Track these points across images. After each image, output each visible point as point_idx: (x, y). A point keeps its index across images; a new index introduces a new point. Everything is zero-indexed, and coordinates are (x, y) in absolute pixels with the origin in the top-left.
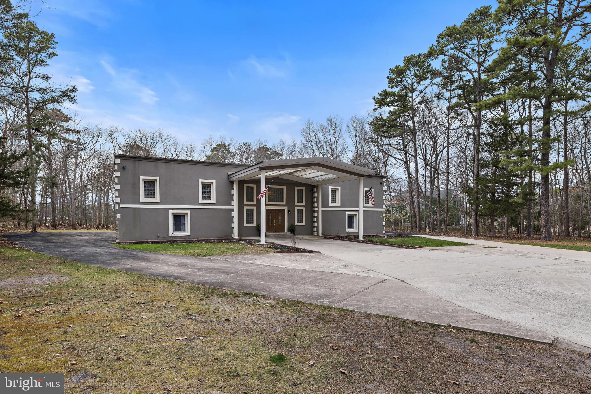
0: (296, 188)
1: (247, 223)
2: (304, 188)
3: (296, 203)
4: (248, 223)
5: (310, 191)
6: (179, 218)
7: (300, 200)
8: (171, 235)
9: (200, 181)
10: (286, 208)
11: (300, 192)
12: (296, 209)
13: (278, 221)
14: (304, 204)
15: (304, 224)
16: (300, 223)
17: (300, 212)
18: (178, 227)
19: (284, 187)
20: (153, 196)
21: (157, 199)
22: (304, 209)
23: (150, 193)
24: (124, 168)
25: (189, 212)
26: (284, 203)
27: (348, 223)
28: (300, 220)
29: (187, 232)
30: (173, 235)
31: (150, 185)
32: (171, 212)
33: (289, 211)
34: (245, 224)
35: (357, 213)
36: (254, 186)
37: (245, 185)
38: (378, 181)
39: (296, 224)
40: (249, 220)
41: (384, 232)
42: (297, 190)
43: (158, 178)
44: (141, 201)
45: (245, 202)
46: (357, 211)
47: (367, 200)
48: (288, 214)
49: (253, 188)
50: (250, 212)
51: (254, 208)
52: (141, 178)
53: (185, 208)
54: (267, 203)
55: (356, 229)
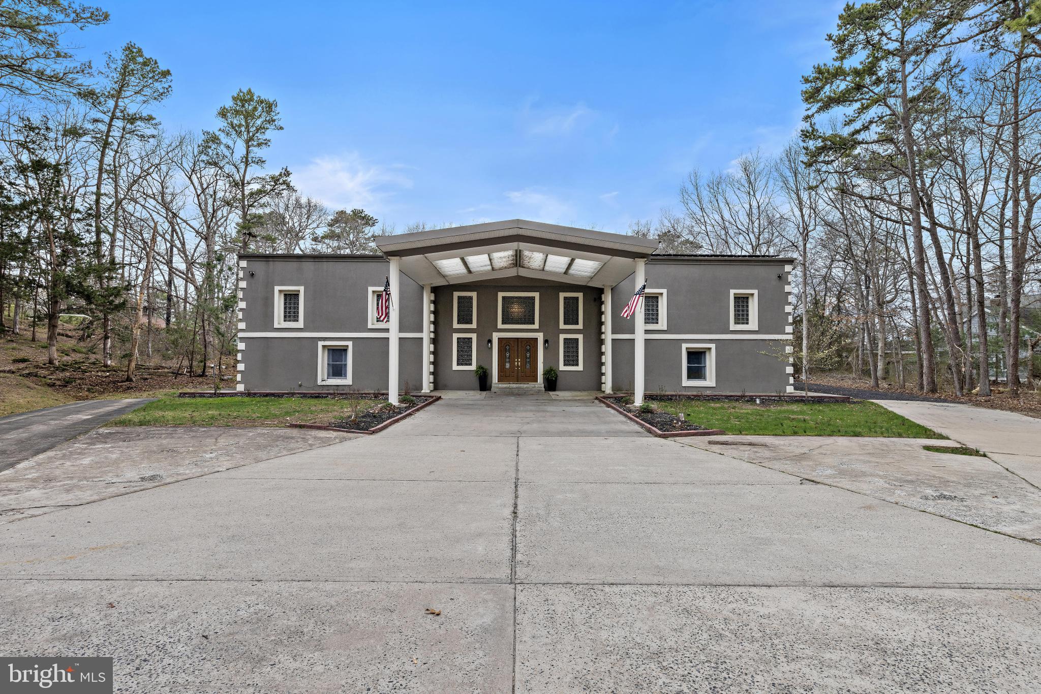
0: (562, 295)
1: (458, 364)
2: (580, 295)
3: (562, 326)
4: (462, 365)
5: (595, 300)
7: (571, 318)
8: (319, 382)
9: (371, 289)
10: (540, 337)
11: (571, 304)
12: (562, 337)
13: (524, 363)
14: (580, 326)
15: (580, 368)
16: (573, 365)
17: (571, 345)
18: (337, 370)
19: (536, 295)
20: (296, 319)
21: (300, 324)
22: (580, 337)
23: (291, 314)
24: (253, 275)
25: (350, 344)
26: (536, 326)
27: (689, 368)
28: (571, 359)
29: (348, 380)
30: (324, 383)
31: (291, 298)
32: (321, 344)
33: (546, 341)
34: (455, 367)
35: (713, 346)
36: (474, 295)
37: (456, 294)
38: (771, 272)
39: (562, 368)
40: (464, 359)
41: (790, 389)
42: (565, 298)
43: (302, 289)
44: (276, 326)
45: (456, 325)
46: (711, 341)
47: (742, 316)
48: (545, 348)
49: (471, 298)
50: (465, 344)
51: (474, 336)
52: (277, 288)
53: (343, 337)
54: (500, 325)
55: (710, 381)
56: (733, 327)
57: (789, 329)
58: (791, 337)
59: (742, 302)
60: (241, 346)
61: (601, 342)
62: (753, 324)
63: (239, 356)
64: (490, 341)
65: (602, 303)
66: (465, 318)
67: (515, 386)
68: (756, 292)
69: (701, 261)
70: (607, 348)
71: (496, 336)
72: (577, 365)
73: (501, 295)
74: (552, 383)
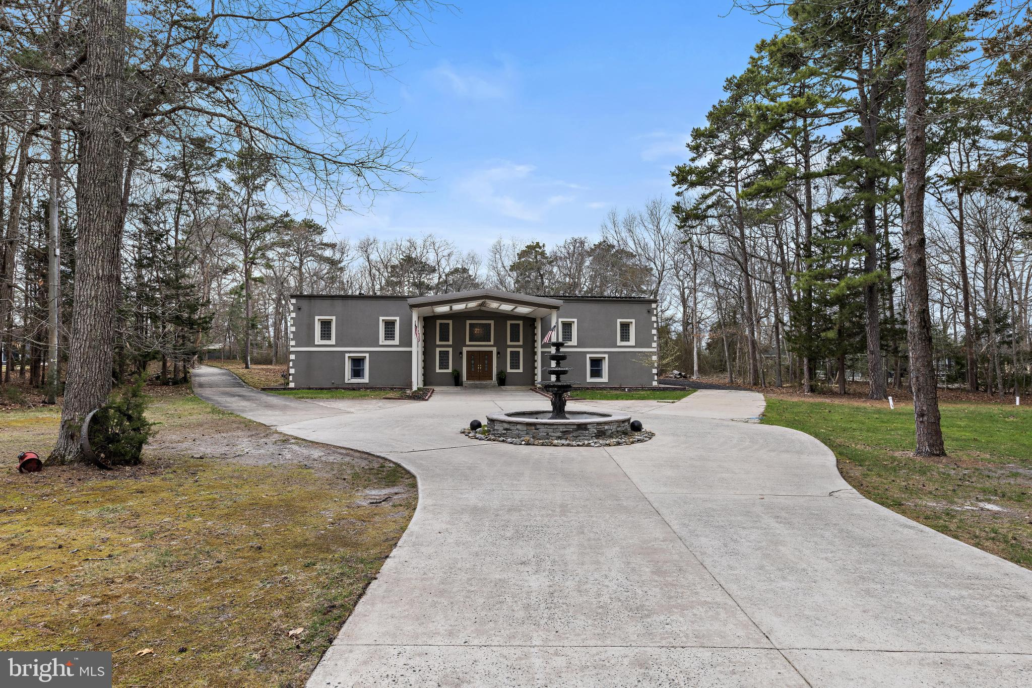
0: (509, 323)
1: (440, 369)
2: (521, 322)
3: (509, 343)
4: (442, 369)
5: (530, 326)
6: (357, 363)
7: (515, 338)
8: (346, 381)
9: (381, 318)
10: (494, 350)
11: (515, 328)
12: (509, 350)
13: (483, 367)
14: (521, 343)
15: (521, 370)
16: (516, 369)
17: (515, 355)
18: (357, 373)
19: (492, 322)
20: (329, 338)
21: (333, 341)
22: (521, 350)
23: (326, 335)
24: (300, 309)
25: (367, 355)
26: (492, 343)
27: (592, 371)
28: (515, 365)
29: (366, 380)
30: (350, 382)
31: (326, 325)
32: (347, 355)
33: (498, 353)
34: (438, 370)
35: (606, 356)
36: (450, 322)
37: (438, 322)
38: (643, 308)
39: (509, 370)
40: (444, 365)
41: (655, 384)
42: (511, 325)
43: (334, 318)
44: (316, 343)
45: (438, 343)
46: (605, 353)
47: (625, 336)
48: (498, 358)
49: (448, 324)
50: (444, 356)
51: (450, 350)
52: (317, 318)
53: (363, 351)
54: (468, 343)
55: (605, 379)
56: (619, 343)
57: (654, 345)
58: (655, 350)
59: (625, 327)
60: (292, 357)
61: (535, 353)
62: (632, 342)
63: (291, 364)
64: (461, 353)
65: (535, 328)
66: (445, 337)
67: (478, 382)
68: (633, 321)
69: (599, 300)
70: (539, 358)
71: (465, 350)
72: (519, 368)
73: (468, 322)
74: (502, 381)
